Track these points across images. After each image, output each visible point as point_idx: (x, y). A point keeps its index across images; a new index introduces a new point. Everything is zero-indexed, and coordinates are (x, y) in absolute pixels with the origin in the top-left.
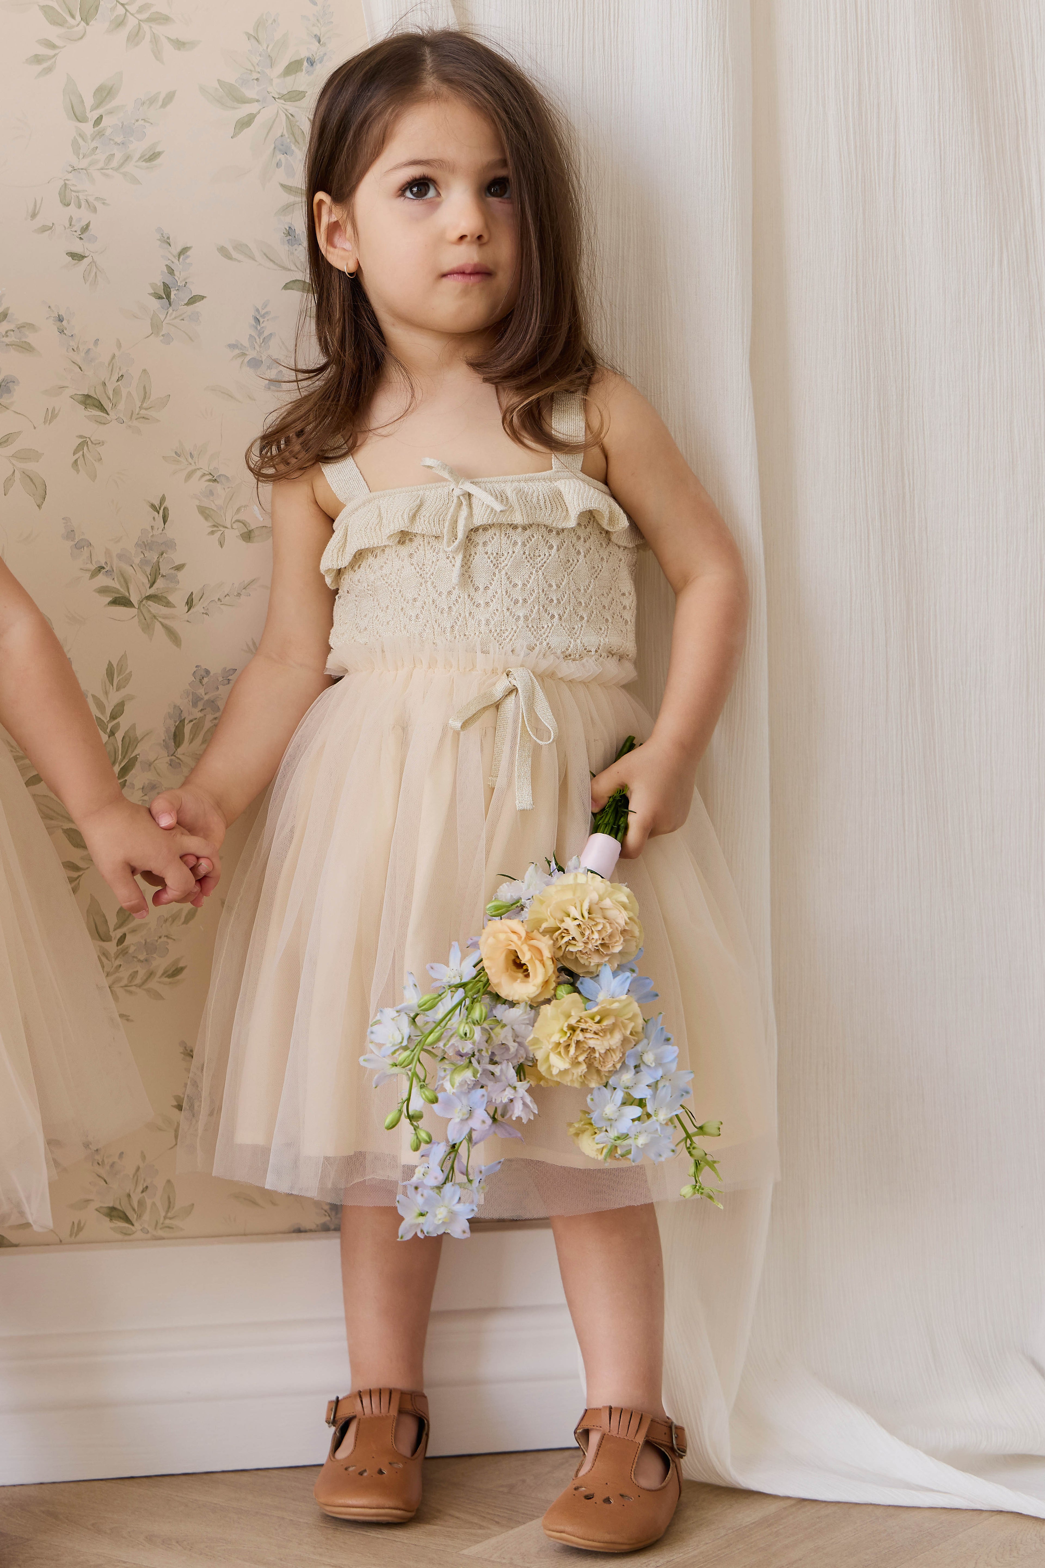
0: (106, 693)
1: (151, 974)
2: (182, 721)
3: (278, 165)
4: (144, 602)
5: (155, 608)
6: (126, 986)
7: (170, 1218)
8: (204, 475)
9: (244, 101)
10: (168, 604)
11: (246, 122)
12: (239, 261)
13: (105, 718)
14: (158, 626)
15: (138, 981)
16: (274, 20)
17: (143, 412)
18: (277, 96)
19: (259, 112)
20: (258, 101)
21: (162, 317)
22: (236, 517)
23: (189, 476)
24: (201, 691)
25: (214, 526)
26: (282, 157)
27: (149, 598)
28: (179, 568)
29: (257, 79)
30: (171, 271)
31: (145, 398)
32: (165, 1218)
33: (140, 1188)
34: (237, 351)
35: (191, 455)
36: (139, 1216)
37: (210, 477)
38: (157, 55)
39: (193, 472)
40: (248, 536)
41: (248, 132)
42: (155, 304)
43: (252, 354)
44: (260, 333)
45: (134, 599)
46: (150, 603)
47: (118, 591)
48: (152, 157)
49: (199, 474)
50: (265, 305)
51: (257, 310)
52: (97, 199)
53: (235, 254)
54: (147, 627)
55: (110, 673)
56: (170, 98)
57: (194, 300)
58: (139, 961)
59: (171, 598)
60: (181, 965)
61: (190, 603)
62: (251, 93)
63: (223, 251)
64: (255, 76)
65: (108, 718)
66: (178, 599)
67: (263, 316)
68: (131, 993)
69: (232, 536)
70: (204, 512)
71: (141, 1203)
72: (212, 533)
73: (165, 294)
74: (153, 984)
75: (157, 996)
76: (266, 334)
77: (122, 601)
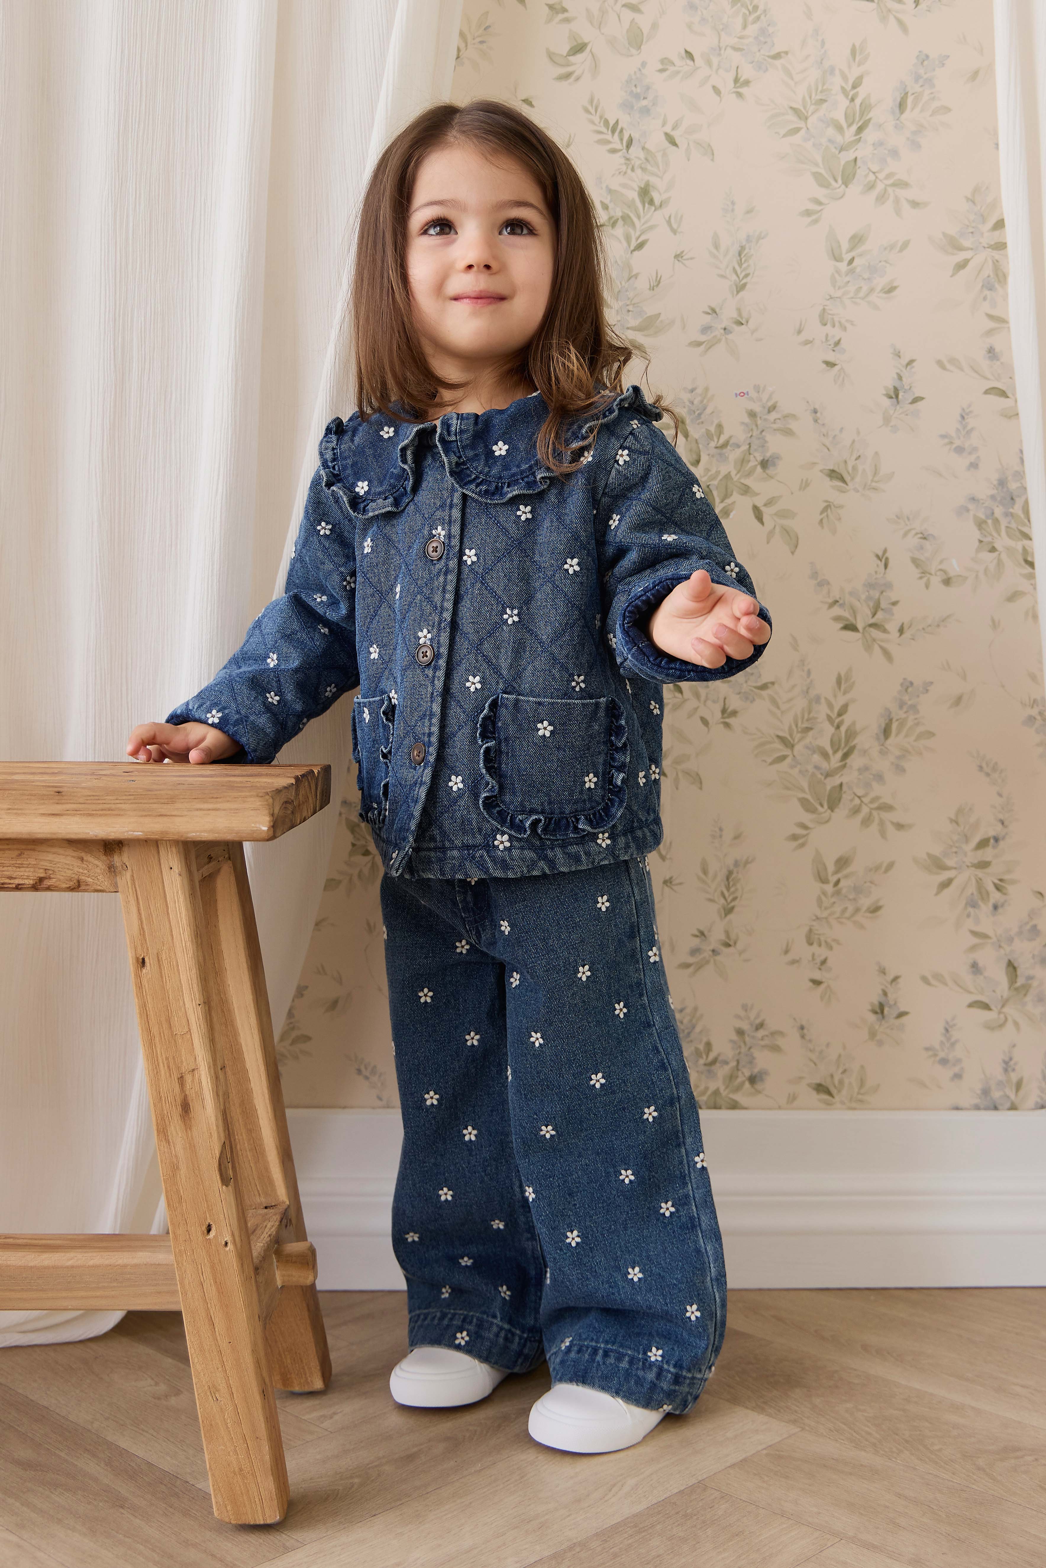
0: (835, 696)
1: (857, 910)
2: (891, 720)
3: (985, 299)
4: (867, 629)
5: (874, 633)
6: (838, 918)
7: (862, 1094)
8: (917, 534)
9: (961, 249)
10: (885, 631)
11: (962, 265)
12: (952, 372)
13: (834, 715)
14: (876, 648)
15: (847, 914)
16: (987, 188)
17: (874, 484)
18: (986, 246)
19: (972, 258)
20: (972, 249)
21: (891, 412)
22: (940, 567)
23: (905, 535)
24: (906, 698)
25: (923, 573)
26: (987, 292)
27: (871, 625)
28: (894, 604)
29: (972, 233)
30: (900, 378)
31: (875, 473)
32: (858, 1093)
33: (841, 1070)
34: (946, 440)
35: (908, 519)
36: (839, 1091)
37: (920, 535)
38: (898, 212)
39: (910, 530)
40: (947, 582)
42: (887, 402)
43: (957, 443)
44: (965, 427)
45: (860, 626)
46: (872, 629)
47: (847, 620)
48: (890, 290)
49: (913, 532)
50: (969, 406)
51: (963, 409)
52: (847, 321)
53: (948, 366)
54: (868, 648)
55: (839, 682)
56: (906, 245)
57: (916, 400)
58: (850, 900)
59: (887, 627)
60: (880, 904)
61: (901, 631)
62: (966, 243)
63: (940, 363)
64: (971, 230)
65: (836, 715)
66: (892, 627)
67: (967, 414)
68: (841, 923)
69: (936, 581)
70: (915, 562)
71: (841, 1082)
72: (921, 578)
73: (895, 395)
74: (858, 918)
75: (862, 927)
76: (969, 428)
77: (850, 627)
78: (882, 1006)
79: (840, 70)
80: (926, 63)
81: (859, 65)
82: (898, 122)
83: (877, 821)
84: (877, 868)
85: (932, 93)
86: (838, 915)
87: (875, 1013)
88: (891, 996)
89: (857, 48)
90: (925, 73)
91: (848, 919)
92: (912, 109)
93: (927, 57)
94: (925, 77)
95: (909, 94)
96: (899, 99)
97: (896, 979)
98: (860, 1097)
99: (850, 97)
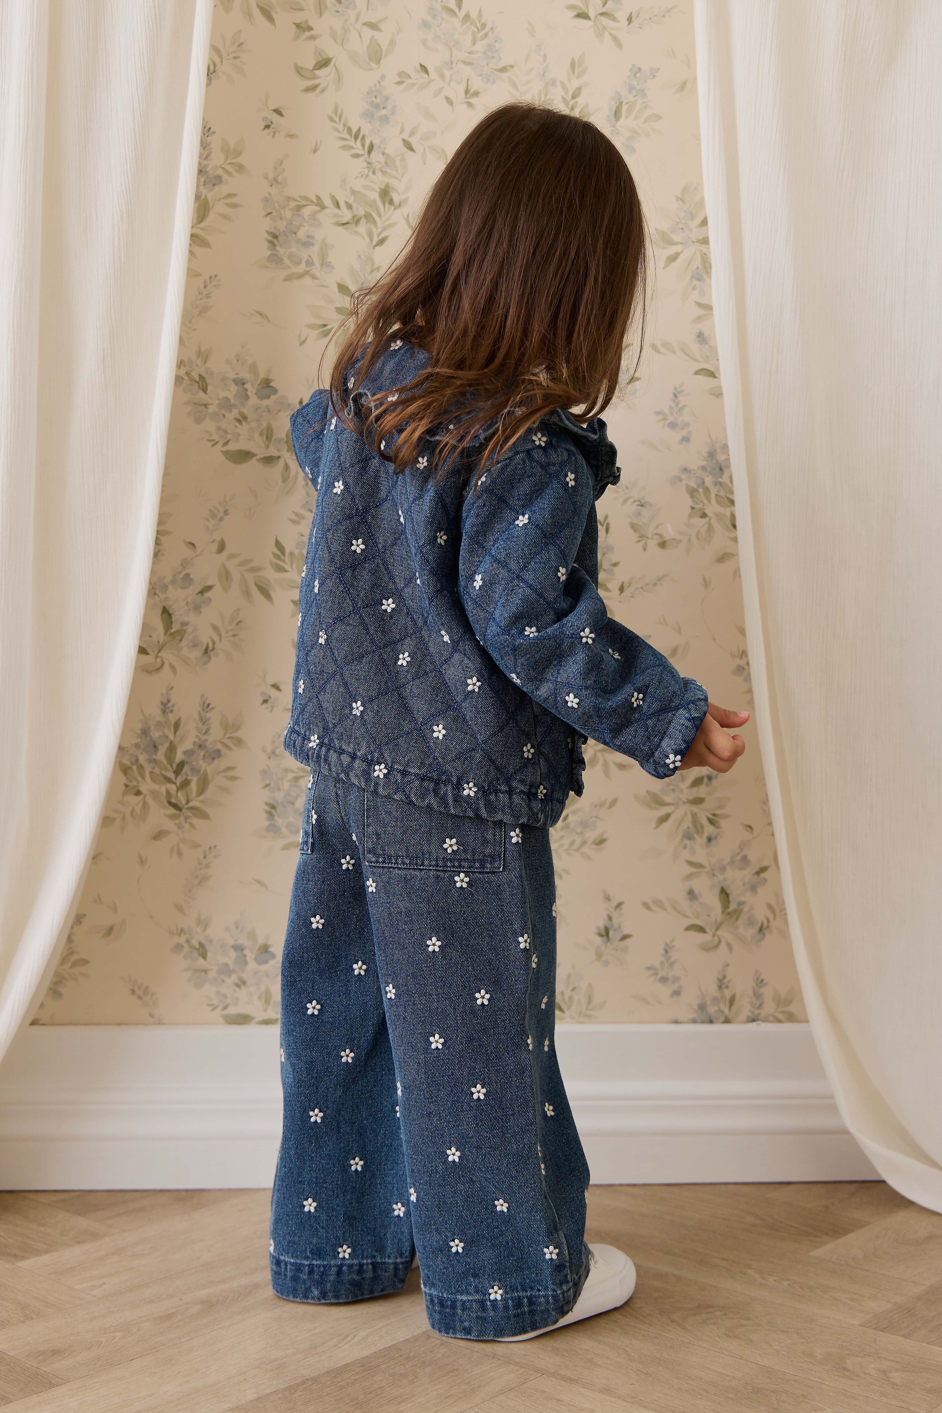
1: (584, 843)
3: (694, 288)
6: (567, 850)
7: (591, 1010)
8: (635, 501)
9: (672, 243)
15: (575, 846)
18: (695, 240)
19: (682, 252)
20: (682, 243)
22: (655, 532)
23: (625, 502)
25: (640, 537)
26: (696, 282)
28: (615, 565)
29: (682, 229)
32: (587, 1009)
33: (570, 988)
34: (660, 417)
35: (627, 488)
36: (569, 1007)
37: (638, 503)
39: (628, 498)
40: (663, 545)
41: (674, 265)
43: (671, 419)
44: (677, 405)
49: (631, 500)
51: (676, 389)
53: (662, 350)
58: (577, 833)
60: (605, 837)
61: (622, 589)
62: (677, 238)
64: (681, 226)
67: (680, 393)
68: (569, 854)
69: (652, 544)
70: (634, 527)
71: (571, 999)
72: (639, 541)
74: (585, 849)
75: (588, 858)
76: (681, 405)
78: (607, 930)
79: (561, 82)
80: (638, 75)
81: (578, 78)
82: (614, 129)
83: (601, 762)
84: (602, 805)
85: (644, 103)
86: (566, 847)
87: (601, 935)
88: (616, 921)
89: (576, 61)
90: (638, 85)
91: (577, 850)
92: (627, 117)
93: (640, 69)
94: (638, 87)
95: (624, 103)
96: (614, 108)
97: (619, 905)
98: (588, 1012)
99: (570, 106)
